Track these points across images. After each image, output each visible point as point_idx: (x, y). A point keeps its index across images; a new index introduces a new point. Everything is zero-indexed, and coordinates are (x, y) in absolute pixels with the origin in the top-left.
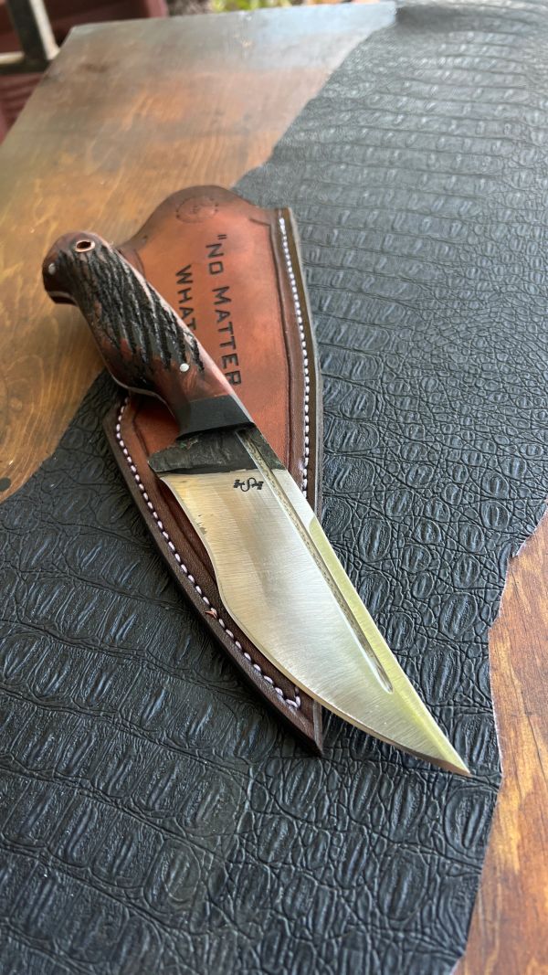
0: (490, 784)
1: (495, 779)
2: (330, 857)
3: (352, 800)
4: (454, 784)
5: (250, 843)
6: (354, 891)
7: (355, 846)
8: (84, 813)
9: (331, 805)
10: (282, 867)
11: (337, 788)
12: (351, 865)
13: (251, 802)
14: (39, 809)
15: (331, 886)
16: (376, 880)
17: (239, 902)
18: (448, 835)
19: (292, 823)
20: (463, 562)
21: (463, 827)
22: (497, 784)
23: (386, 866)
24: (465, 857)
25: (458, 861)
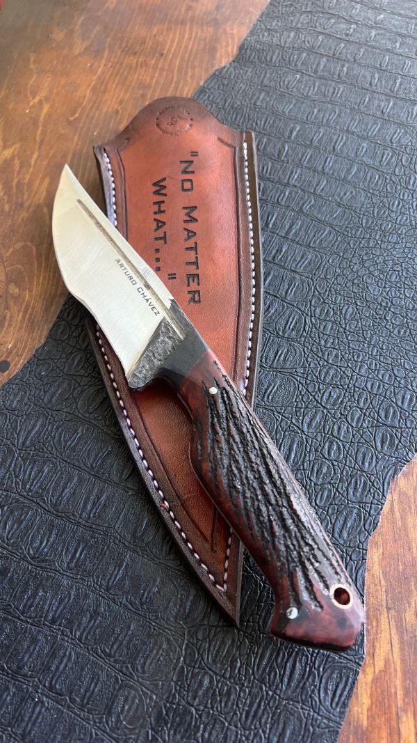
0: (356, 662)
1: (359, 659)
2: (237, 706)
3: (256, 664)
4: (330, 659)
5: (182, 690)
6: (252, 733)
7: (256, 699)
8: (65, 654)
9: (240, 667)
10: (203, 710)
11: (247, 654)
12: (252, 713)
13: (184, 658)
14: (32, 648)
15: (236, 727)
16: (268, 726)
17: (172, 732)
18: (322, 698)
19: (213, 678)
20: (357, 479)
21: (332, 693)
22: (360, 663)
23: (276, 717)
24: (331, 716)
25: (326, 718)
